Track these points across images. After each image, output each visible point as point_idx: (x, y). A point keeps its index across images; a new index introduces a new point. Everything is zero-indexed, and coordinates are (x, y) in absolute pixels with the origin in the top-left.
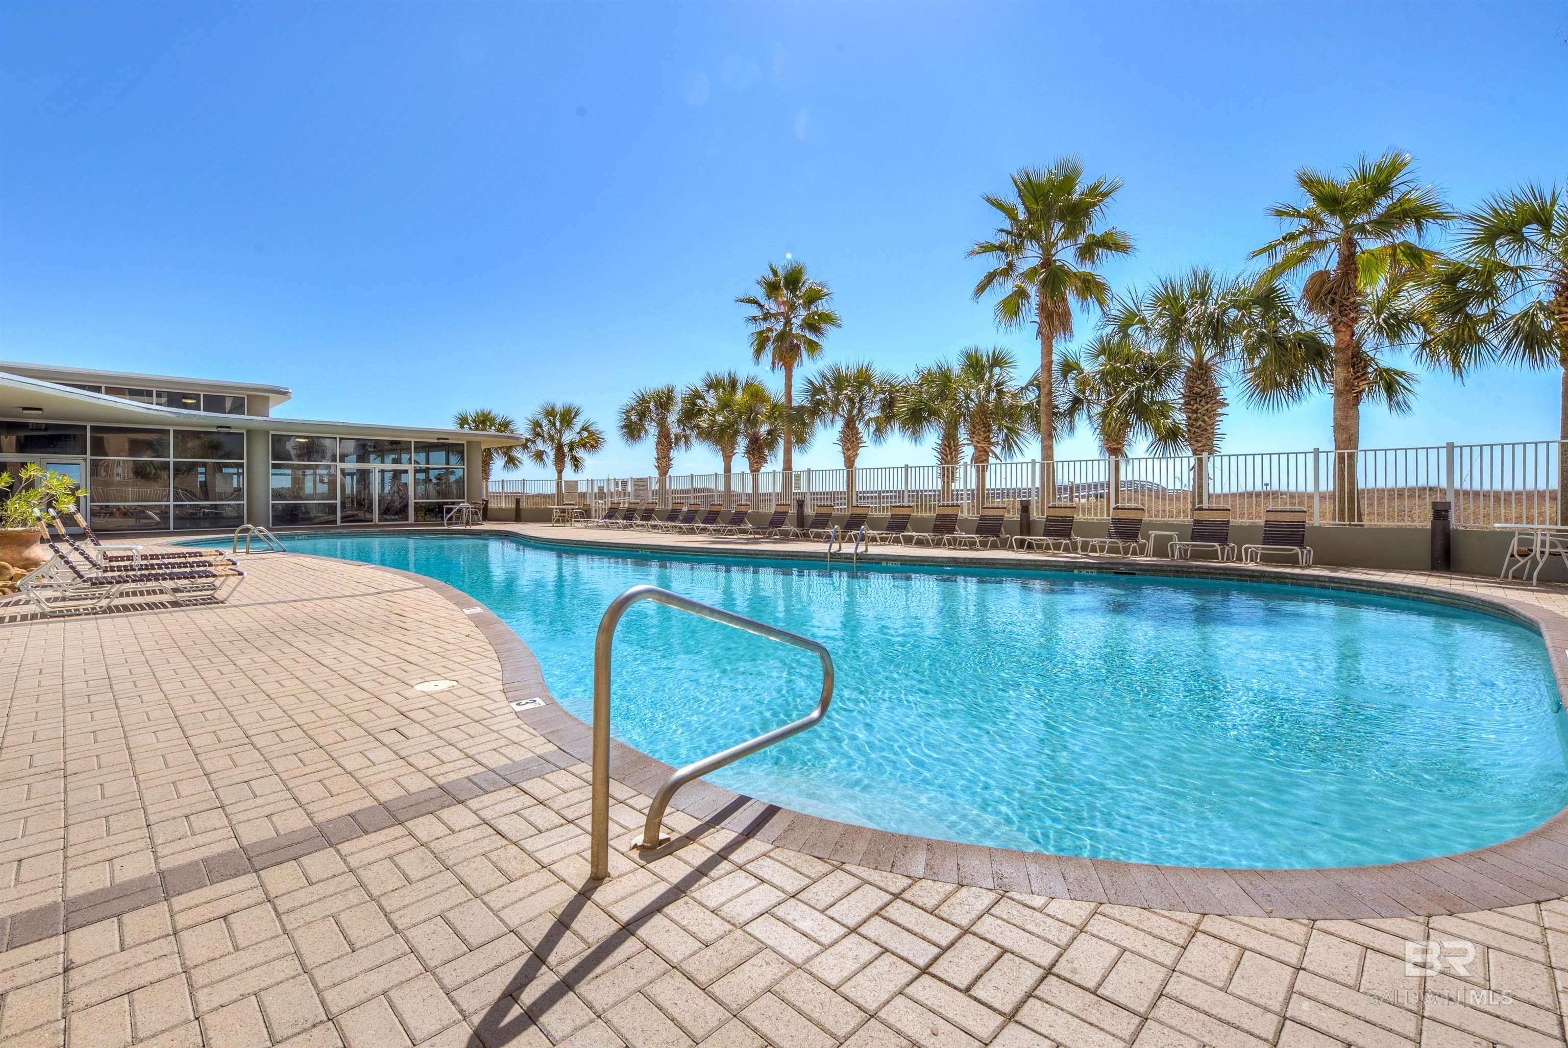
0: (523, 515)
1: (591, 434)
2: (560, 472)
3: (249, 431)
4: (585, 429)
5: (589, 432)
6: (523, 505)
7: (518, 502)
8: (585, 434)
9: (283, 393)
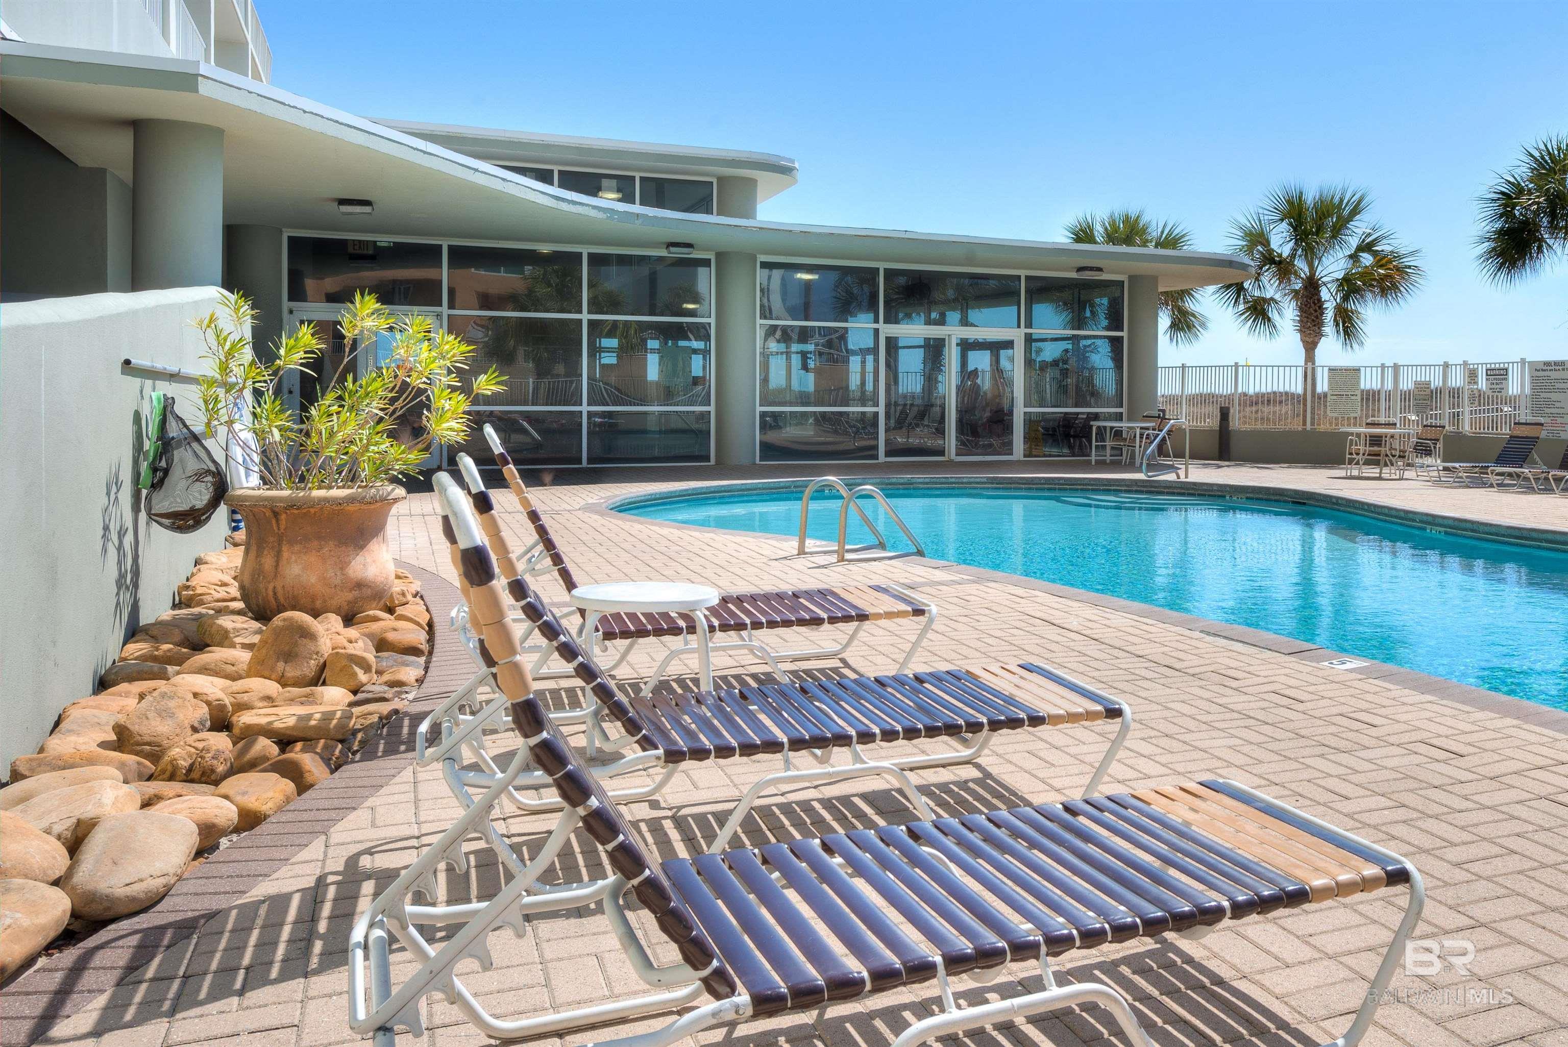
0: (1235, 445)
1: (1382, 260)
2: (1310, 347)
3: (720, 256)
4: (1366, 247)
5: (1375, 254)
6: (1236, 423)
7: (1225, 414)
8: (1367, 259)
9: (784, 170)
